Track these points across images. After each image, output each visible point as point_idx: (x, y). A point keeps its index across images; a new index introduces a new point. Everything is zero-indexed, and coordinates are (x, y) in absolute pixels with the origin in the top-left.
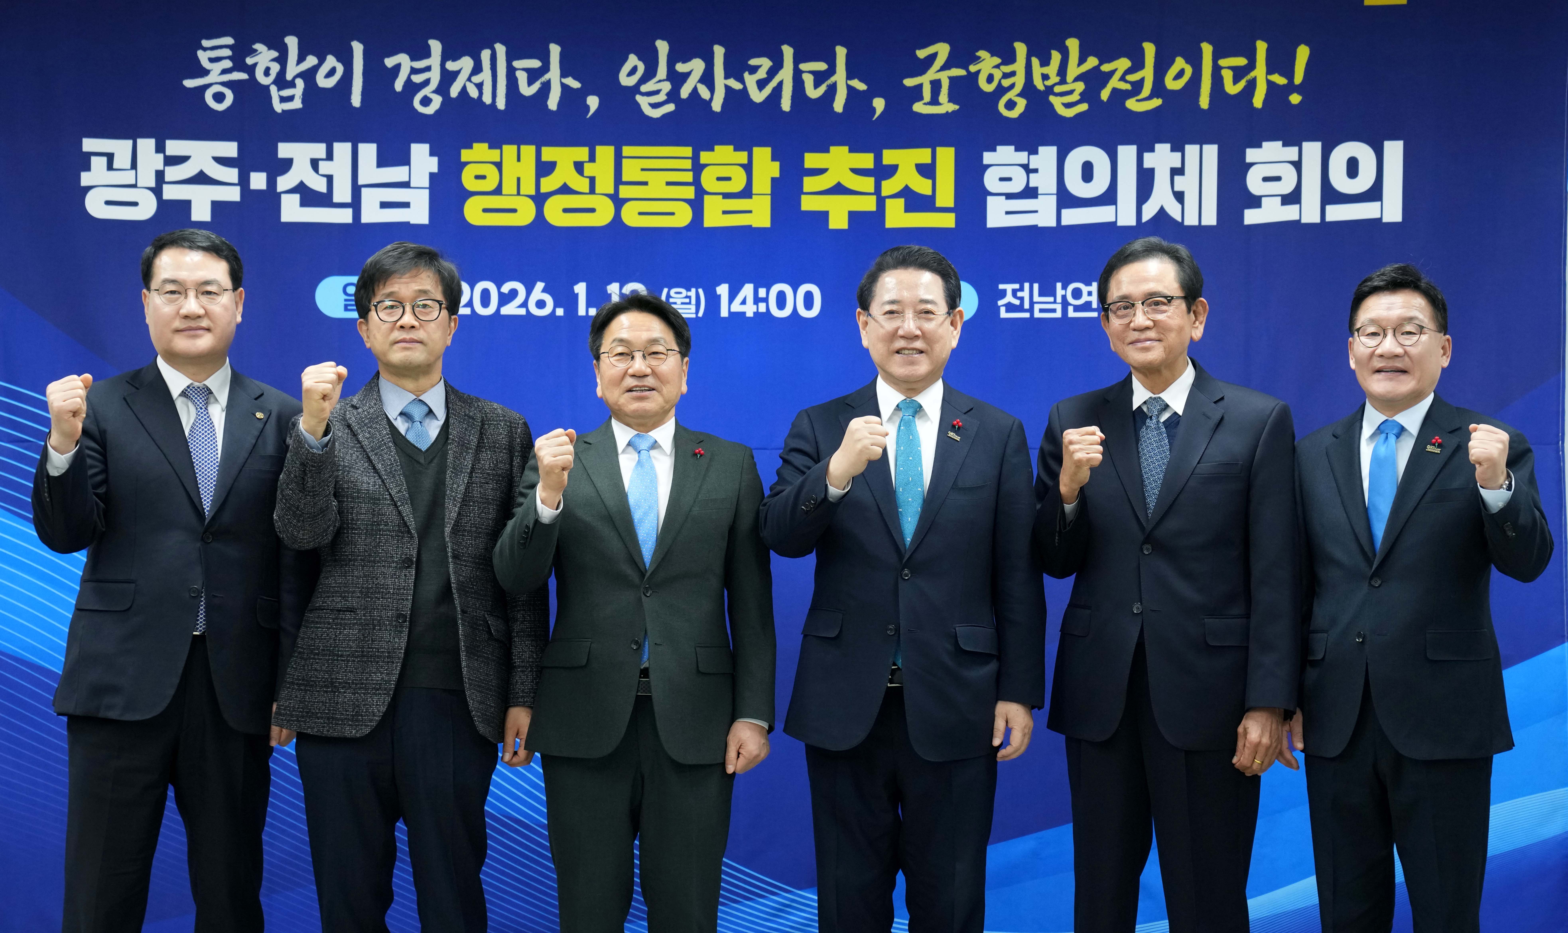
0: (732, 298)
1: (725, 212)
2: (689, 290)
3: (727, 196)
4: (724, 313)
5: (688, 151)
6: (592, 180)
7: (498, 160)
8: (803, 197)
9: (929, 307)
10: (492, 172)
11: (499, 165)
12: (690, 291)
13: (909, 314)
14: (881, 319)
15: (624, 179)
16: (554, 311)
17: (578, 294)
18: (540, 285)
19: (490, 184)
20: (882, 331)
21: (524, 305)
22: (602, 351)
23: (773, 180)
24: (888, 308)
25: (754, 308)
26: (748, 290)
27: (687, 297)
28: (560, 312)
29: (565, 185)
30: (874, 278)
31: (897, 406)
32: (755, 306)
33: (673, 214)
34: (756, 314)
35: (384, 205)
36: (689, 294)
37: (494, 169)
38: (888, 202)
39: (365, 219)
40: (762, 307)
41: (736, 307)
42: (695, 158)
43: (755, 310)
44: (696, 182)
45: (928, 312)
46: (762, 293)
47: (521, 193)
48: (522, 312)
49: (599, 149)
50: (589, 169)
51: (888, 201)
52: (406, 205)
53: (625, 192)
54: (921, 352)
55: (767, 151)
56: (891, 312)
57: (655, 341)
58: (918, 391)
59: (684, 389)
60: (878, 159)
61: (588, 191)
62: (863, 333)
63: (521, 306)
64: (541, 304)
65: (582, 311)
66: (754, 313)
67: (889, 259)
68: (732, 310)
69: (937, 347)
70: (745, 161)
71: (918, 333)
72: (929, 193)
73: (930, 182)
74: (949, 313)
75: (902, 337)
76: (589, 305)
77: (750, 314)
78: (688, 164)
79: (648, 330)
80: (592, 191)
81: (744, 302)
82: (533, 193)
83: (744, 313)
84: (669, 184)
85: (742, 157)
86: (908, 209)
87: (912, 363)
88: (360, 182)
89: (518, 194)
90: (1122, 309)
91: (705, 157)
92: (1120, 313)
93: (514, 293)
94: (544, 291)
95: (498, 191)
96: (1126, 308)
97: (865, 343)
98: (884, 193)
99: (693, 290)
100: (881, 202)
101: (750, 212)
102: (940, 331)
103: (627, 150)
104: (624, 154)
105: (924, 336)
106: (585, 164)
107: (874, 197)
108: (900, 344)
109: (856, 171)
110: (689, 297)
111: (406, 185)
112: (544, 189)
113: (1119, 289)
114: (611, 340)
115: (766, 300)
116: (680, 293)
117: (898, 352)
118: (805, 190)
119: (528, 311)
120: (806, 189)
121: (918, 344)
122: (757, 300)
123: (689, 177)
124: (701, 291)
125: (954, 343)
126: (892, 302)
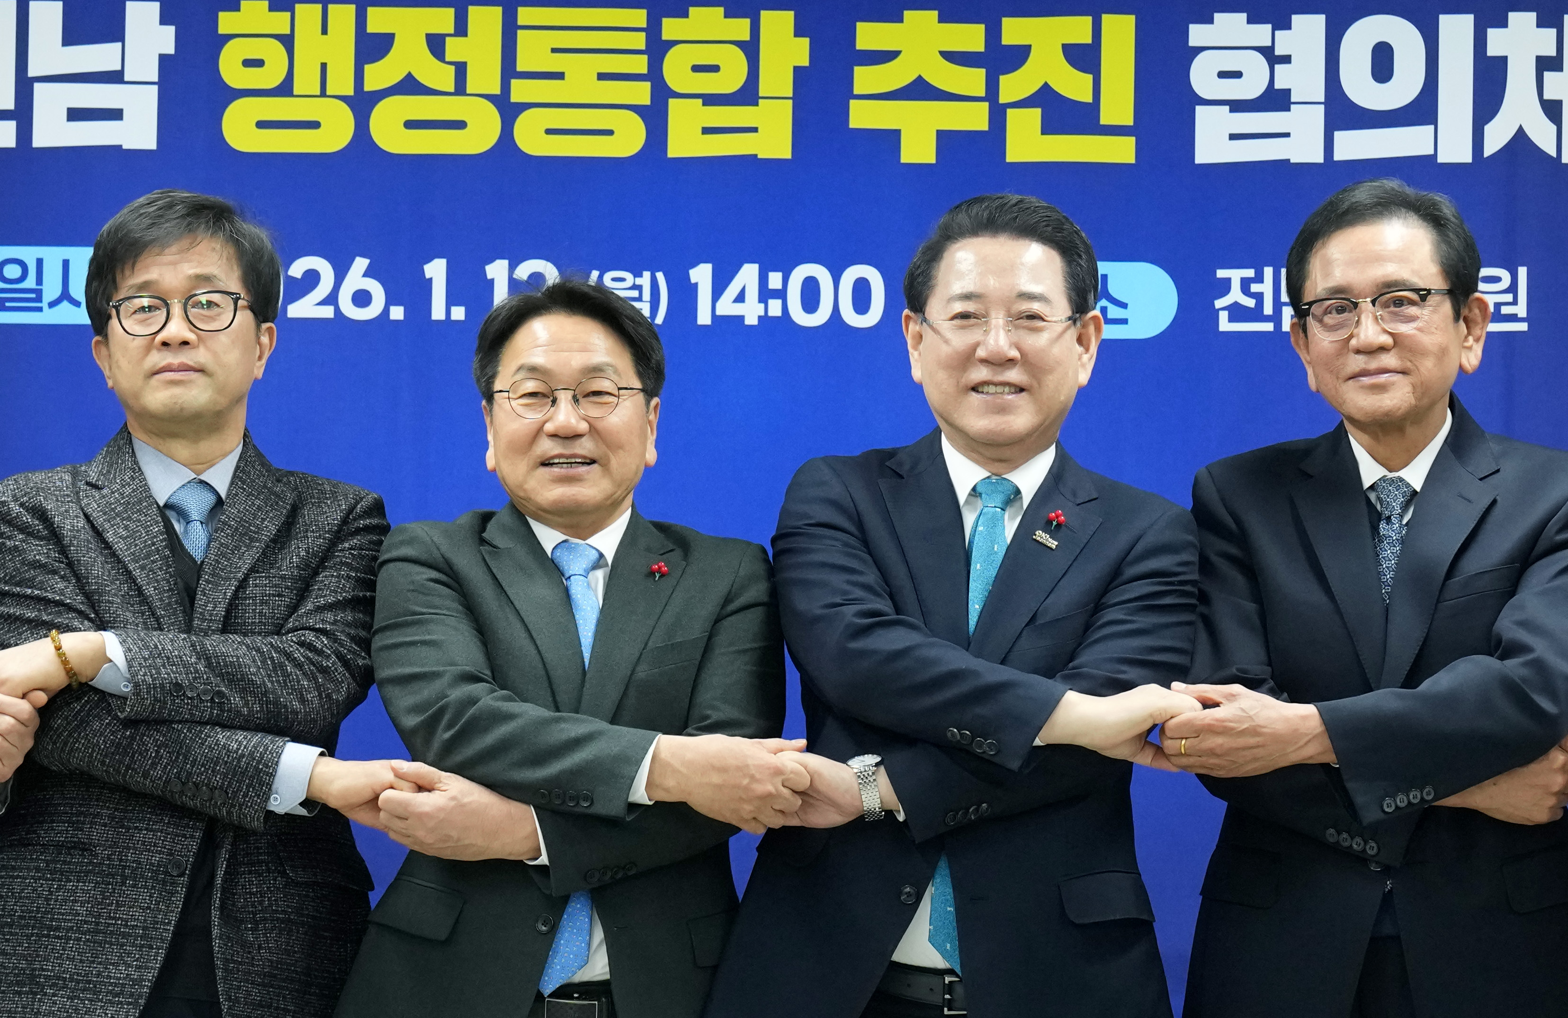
0: (718, 290)
1: (706, 131)
2: (638, 274)
3: (710, 100)
4: (704, 318)
5: (639, 17)
6: (461, 69)
7: (287, 31)
8: (853, 103)
9: (1036, 307)
10: (274, 53)
11: (287, 41)
12: (641, 276)
13: (998, 319)
14: (946, 327)
15: (520, 68)
16: (386, 311)
17: (431, 279)
18: (361, 264)
19: (271, 76)
20: (945, 350)
21: (331, 299)
22: (497, 386)
23: (798, 71)
24: (959, 307)
25: (760, 310)
26: (748, 274)
27: (635, 287)
28: (397, 313)
29: (410, 76)
30: (934, 254)
31: (974, 489)
32: (762, 305)
33: (610, 133)
34: (764, 319)
35: (75, 115)
36: (639, 281)
37: (278, 48)
38: (1012, 114)
39: (41, 139)
40: (775, 308)
41: (726, 307)
42: (653, 30)
43: (762, 313)
44: (655, 75)
45: (1033, 317)
46: (775, 280)
47: (328, 93)
48: (328, 312)
49: (475, 12)
50: (455, 49)
51: (1010, 112)
52: (115, 114)
53: (520, 91)
54: (1020, 390)
55: (787, 18)
56: (964, 316)
57: (595, 371)
58: (1015, 463)
59: (651, 456)
60: (993, 34)
61: (452, 89)
62: (914, 356)
63: (323, 303)
64: (362, 298)
65: (438, 312)
66: (760, 317)
67: (962, 218)
68: (719, 312)
69: (1051, 381)
70: (746, 36)
71: (1014, 353)
72: (1088, 98)
73: (1090, 77)
74: (1073, 320)
75: (984, 361)
76: (451, 301)
77: (751, 320)
78: (639, 41)
79: (584, 350)
80: (460, 89)
81: (740, 298)
82: (350, 91)
83: (741, 318)
84: (602, 77)
85: (741, 28)
86: (1049, 127)
87: (1003, 410)
88: (32, 73)
89: (323, 94)
90: (1334, 312)
91: (671, 28)
92: (1329, 320)
93: (312, 278)
94: (367, 274)
95: (285, 89)
96: (1341, 310)
97: (917, 374)
98: (1004, 98)
99: (647, 275)
100: (998, 114)
101: (755, 130)
102: (1056, 350)
103: (526, 15)
104: (521, 22)
105: (1025, 361)
106: (448, 40)
107: (985, 105)
108: (981, 374)
109: (950, 57)
110: (639, 288)
111: (115, 77)
112: (371, 84)
113: (1327, 275)
114: (514, 367)
115: (781, 294)
116: (622, 280)
117: (975, 389)
118: (856, 91)
119: (337, 311)
120: (859, 88)
121: (1014, 375)
122: (765, 294)
123: (640, 64)
124: (660, 276)
125: (1084, 377)
126: (967, 297)
